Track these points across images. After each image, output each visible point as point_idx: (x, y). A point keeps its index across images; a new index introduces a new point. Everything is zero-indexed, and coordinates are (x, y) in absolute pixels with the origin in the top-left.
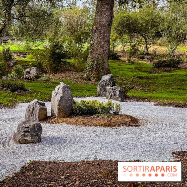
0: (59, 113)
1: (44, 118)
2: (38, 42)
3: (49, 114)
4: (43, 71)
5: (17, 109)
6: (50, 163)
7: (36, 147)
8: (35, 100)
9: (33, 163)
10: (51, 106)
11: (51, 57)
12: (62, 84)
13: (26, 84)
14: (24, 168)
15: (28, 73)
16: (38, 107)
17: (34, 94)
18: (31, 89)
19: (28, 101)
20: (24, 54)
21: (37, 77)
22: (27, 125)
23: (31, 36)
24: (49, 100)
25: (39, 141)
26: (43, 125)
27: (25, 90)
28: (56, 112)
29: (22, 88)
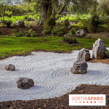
0: (97, 56)
1: (89, 59)
2: (84, 15)
3: (91, 57)
4: (88, 32)
5: (73, 54)
6: (92, 86)
7: (84, 76)
8: (83, 49)
9: (83, 85)
10: (93, 53)
11: (92, 24)
12: (99, 40)
13: (78, 40)
14: (77, 88)
15: (79, 33)
16: (85, 53)
17: (82, 45)
18: (80, 42)
19: (79, 49)
20: (76, 22)
21: (84, 35)
22: (79, 63)
23: (80, 11)
24: (91, 49)
25: (86, 72)
26: (88, 63)
27: (77, 43)
28: (96, 56)
29: (75, 42)
